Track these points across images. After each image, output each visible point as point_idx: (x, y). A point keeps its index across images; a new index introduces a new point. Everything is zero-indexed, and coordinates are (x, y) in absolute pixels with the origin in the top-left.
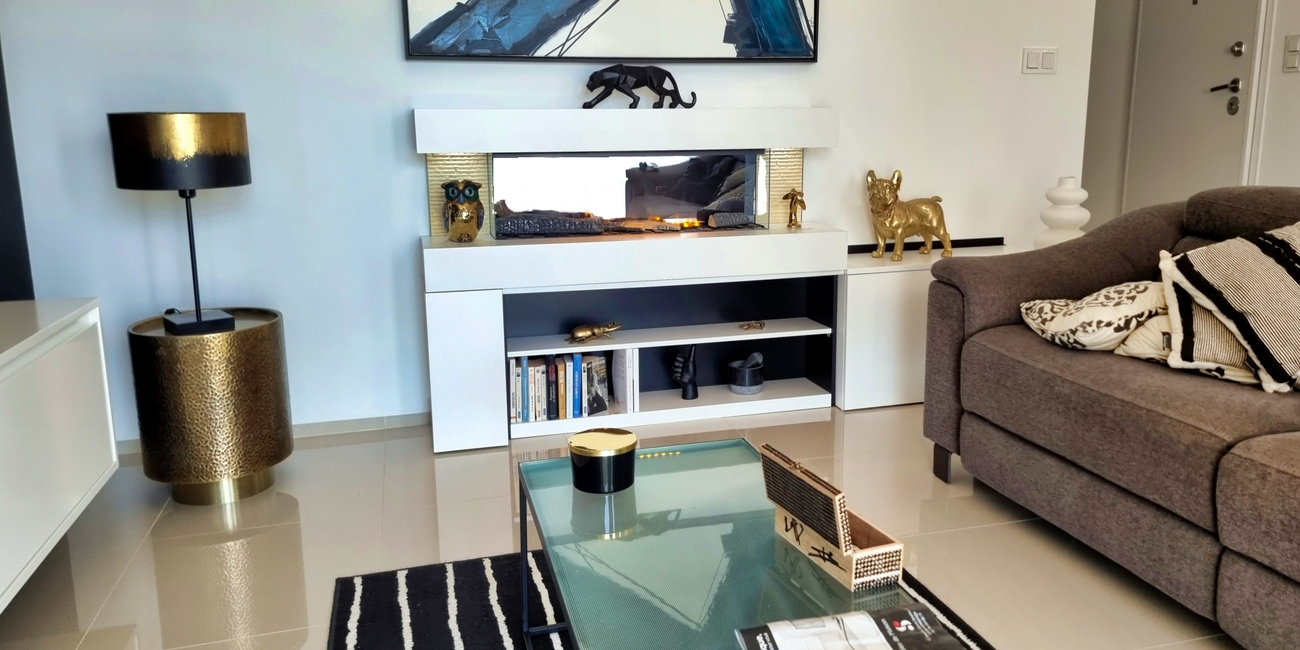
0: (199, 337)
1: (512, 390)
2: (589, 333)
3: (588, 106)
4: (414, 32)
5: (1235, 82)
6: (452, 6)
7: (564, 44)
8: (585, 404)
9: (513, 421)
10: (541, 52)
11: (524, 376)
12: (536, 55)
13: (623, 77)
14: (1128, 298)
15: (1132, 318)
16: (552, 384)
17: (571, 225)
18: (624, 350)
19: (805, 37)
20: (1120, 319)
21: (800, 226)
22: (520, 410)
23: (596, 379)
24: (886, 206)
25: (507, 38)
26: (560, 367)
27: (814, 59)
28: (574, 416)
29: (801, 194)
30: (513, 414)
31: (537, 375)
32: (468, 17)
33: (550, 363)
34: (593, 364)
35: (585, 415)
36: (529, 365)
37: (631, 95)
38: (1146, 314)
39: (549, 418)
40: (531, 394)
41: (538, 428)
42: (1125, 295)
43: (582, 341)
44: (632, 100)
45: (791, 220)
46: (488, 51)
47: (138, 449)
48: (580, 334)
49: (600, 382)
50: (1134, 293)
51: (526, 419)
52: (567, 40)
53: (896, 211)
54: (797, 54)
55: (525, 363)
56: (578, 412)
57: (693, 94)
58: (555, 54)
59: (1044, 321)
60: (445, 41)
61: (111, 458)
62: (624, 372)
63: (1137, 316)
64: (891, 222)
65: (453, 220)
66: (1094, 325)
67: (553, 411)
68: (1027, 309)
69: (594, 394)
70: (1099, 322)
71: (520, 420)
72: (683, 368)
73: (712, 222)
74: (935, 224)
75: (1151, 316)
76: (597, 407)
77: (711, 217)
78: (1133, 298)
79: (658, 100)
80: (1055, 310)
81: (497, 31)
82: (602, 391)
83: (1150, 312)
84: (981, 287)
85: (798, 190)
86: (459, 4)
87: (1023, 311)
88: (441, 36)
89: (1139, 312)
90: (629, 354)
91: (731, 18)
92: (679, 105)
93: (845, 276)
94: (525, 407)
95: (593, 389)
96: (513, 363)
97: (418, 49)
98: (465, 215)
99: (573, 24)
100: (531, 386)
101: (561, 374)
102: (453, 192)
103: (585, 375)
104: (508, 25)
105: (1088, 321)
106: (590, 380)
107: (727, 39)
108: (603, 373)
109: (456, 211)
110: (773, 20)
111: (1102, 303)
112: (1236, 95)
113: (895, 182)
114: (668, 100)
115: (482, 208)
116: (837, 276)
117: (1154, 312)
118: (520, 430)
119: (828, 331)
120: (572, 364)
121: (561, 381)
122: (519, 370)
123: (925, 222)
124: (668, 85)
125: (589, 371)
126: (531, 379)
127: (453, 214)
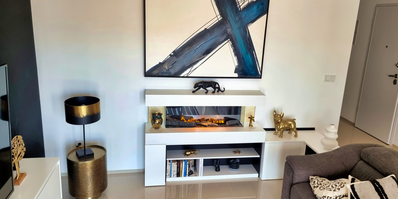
0: (84, 162)
1: (167, 168)
2: (190, 153)
3: (194, 92)
4: (147, 70)
5: (396, 75)
6: (158, 63)
7: (188, 73)
8: (187, 173)
9: (167, 177)
10: (182, 75)
11: (171, 165)
12: (180, 76)
13: (204, 85)
14: (338, 189)
15: (338, 197)
16: (179, 168)
17: (187, 124)
18: (199, 159)
19: (258, 72)
20: (334, 197)
21: (253, 126)
22: (169, 174)
23: (191, 166)
24: (278, 123)
25: (173, 72)
26: (181, 163)
27: (261, 78)
28: (184, 176)
29: (254, 117)
30: (167, 175)
31: (175, 165)
32: (162, 66)
33: (179, 162)
34: (190, 162)
35: (187, 176)
36: (172, 162)
37: (206, 90)
38: (342, 196)
39: (177, 177)
40: (173, 170)
41: (174, 179)
42: (337, 187)
43: (188, 155)
44: (206, 91)
45: (250, 124)
46: (167, 75)
47: (67, 175)
48: (188, 153)
49: (192, 167)
50: (340, 187)
51: (171, 176)
52: (189, 72)
53: (282, 124)
54: (255, 76)
55: (171, 161)
56: (185, 175)
57: (224, 88)
58: (186, 76)
59: (314, 187)
60: (155, 72)
61: (61, 197)
62: (199, 165)
63: (339, 196)
64: (280, 127)
65: (154, 123)
66: (326, 197)
67: (178, 175)
68: (311, 179)
69: (190, 170)
70: (328, 197)
71: (169, 176)
72: (216, 163)
73: (227, 123)
74: (293, 127)
75: (343, 196)
76: (191, 173)
77: (227, 122)
78: (339, 189)
79: (214, 91)
80: (318, 183)
81: (170, 70)
82: (192, 169)
83: (343, 195)
84: (298, 171)
85: (253, 116)
86: (160, 62)
87: (310, 179)
88: (155, 71)
89: (340, 195)
90: (200, 160)
91: (237, 66)
92: (220, 91)
93: (264, 143)
94: (171, 173)
95: (190, 169)
96: (168, 161)
97: (148, 74)
98: (157, 122)
99: (191, 68)
100: (173, 168)
101: (181, 165)
102: (154, 116)
103: (188, 165)
104: (173, 68)
105: (325, 195)
106: (189, 167)
107: (235, 72)
108: (193, 164)
109: (155, 121)
110: (249, 67)
111: (330, 189)
112: (396, 79)
113: (282, 115)
114: (217, 90)
115: (162, 120)
116: (262, 143)
117: (344, 195)
118: (169, 180)
119: (259, 156)
120: (184, 162)
121: (181, 167)
122: (170, 163)
123: (290, 127)
124: (217, 86)
125: (189, 164)
126: (173, 166)
127: (154, 122)
